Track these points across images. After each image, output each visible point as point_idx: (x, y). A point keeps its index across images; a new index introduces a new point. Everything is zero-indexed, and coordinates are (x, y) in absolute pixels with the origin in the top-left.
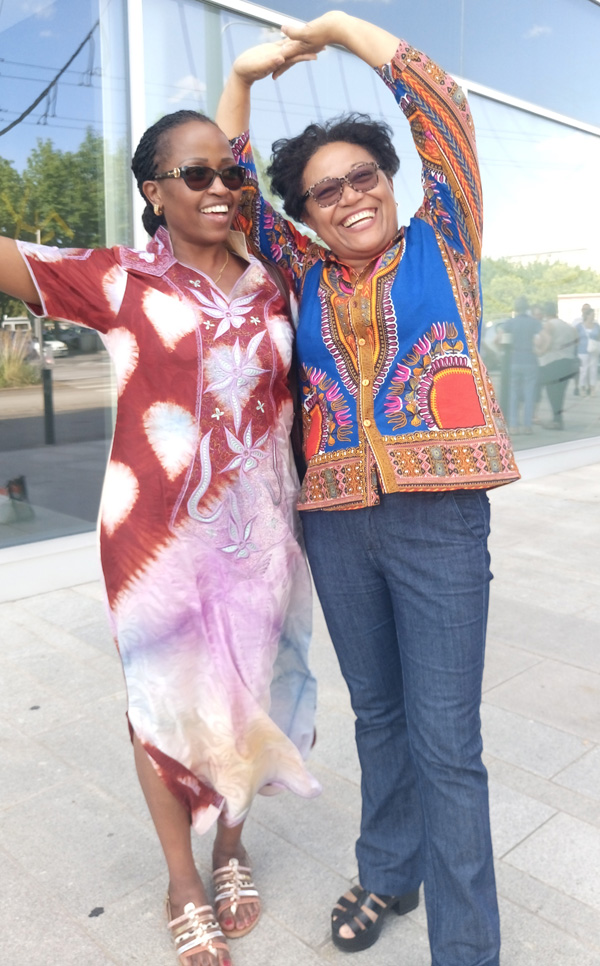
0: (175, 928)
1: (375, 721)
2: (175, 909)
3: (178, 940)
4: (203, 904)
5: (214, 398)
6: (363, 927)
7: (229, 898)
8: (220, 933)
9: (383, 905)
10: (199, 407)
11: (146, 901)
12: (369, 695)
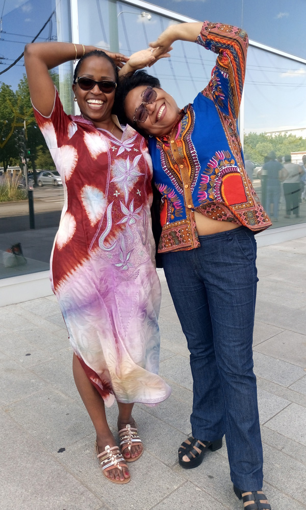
0: (100, 457)
1: (200, 355)
2: (100, 449)
3: (102, 463)
4: (114, 446)
5: (115, 185)
6: (194, 457)
7: (127, 443)
8: (123, 459)
9: (204, 446)
10: (107, 189)
11: (86, 445)
12: (197, 342)
